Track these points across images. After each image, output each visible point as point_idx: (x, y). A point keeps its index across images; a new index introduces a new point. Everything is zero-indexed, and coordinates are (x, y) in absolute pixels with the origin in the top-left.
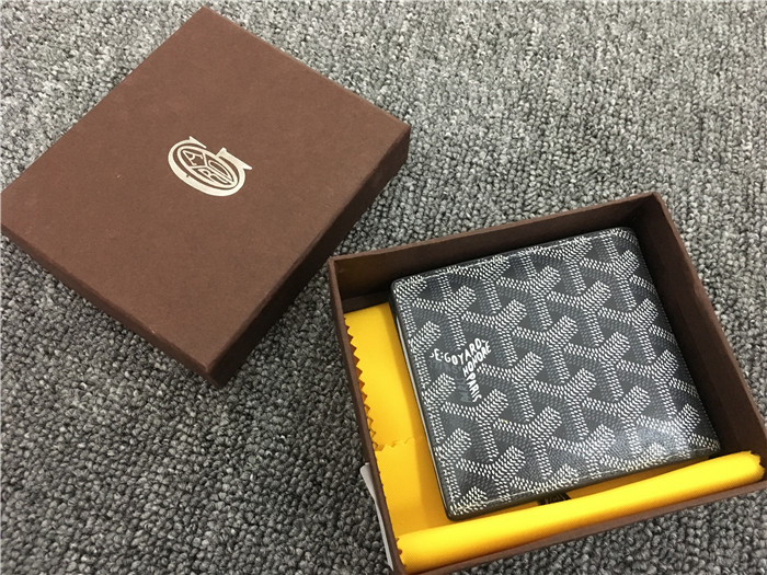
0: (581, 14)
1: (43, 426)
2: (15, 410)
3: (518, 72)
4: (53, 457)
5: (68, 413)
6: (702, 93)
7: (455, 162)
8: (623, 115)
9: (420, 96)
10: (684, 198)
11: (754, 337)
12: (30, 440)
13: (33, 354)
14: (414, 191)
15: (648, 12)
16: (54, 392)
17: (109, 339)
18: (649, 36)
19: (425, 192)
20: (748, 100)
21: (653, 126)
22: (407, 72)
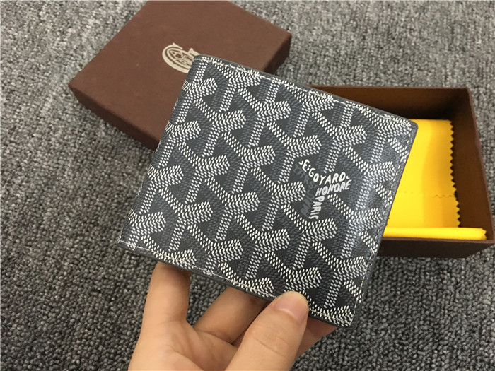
1: (106, 195)
2: (90, 187)
4: (112, 209)
5: (118, 188)
6: (453, 14)
7: (315, 55)
8: (409, 27)
9: (295, 20)
10: (443, 71)
12: (100, 202)
13: (97, 159)
14: (294, 72)
16: (109, 178)
17: (136, 151)
19: (300, 71)
20: (478, 17)
21: (425, 33)
22: (287, 7)
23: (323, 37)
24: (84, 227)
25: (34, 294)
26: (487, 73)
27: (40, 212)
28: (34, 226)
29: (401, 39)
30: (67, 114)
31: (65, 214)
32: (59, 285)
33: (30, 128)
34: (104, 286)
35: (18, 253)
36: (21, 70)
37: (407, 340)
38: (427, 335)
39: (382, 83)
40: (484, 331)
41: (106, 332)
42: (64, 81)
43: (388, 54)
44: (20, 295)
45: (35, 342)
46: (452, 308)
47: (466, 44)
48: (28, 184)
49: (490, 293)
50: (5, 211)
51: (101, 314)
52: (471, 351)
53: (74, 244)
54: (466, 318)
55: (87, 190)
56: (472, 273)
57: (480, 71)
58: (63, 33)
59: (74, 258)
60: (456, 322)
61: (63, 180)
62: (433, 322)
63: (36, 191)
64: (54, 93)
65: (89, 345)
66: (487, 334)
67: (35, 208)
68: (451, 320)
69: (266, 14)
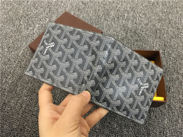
0: (134, 12)
1: (39, 82)
2: (34, 80)
3: (122, 23)
6: (157, 26)
8: (142, 30)
9: (104, 27)
10: (153, 45)
11: (165, 69)
12: (36, 85)
15: (147, 12)
18: (147, 16)
20: (165, 27)
21: (147, 32)
22: (102, 23)
23: (113, 33)
24: (31, 93)
25: (12, 116)
26: (167, 46)
27: (16, 88)
28: (14, 92)
29: (139, 34)
30: (27, 55)
31: (25, 88)
32: (21, 113)
33: (15, 60)
34: (36, 114)
35: (8, 101)
36: (13, 40)
37: (138, 135)
38: (145, 133)
39: (132, 48)
40: (165, 133)
41: (36, 129)
42: (27, 45)
43: (135, 39)
44: (8, 116)
45: (12, 132)
46: (154, 124)
47: (161, 36)
48: (13, 78)
49: (167, 120)
50: (4, 87)
51: (34, 123)
53: (27, 99)
54: (159, 128)
55: (32, 80)
56: (161, 113)
57: (165, 45)
58: (28, 29)
59: (26, 104)
60: (155, 129)
61: (25, 77)
62: (148, 129)
63: (15, 81)
64: (23, 48)
65: (30, 134)
66: (166, 134)
67: (15, 86)
68: (153, 129)
69: (95, 25)
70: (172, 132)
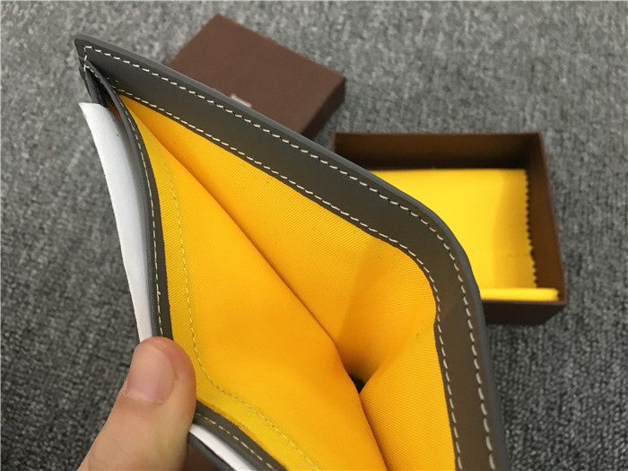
6: (533, 49)
7: (374, 100)
8: (482, 66)
9: (352, 61)
14: (349, 119)
19: (357, 119)
24: (112, 295)
25: (56, 369)
26: (571, 115)
27: (64, 278)
29: (473, 80)
31: (92, 280)
32: (84, 359)
33: (54, 186)
35: (39, 324)
36: (46, 122)
39: (450, 129)
40: (564, 408)
43: (458, 96)
44: (40, 371)
45: (56, 422)
46: (527, 382)
47: (549, 84)
48: (51, 248)
49: (571, 365)
50: (25, 278)
52: (549, 431)
53: (100, 313)
54: (544, 394)
56: (551, 343)
57: (564, 113)
59: (100, 329)
60: (532, 399)
62: (505, 398)
63: (59, 256)
66: (568, 412)
68: (525, 396)
70: (590, 405)
